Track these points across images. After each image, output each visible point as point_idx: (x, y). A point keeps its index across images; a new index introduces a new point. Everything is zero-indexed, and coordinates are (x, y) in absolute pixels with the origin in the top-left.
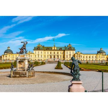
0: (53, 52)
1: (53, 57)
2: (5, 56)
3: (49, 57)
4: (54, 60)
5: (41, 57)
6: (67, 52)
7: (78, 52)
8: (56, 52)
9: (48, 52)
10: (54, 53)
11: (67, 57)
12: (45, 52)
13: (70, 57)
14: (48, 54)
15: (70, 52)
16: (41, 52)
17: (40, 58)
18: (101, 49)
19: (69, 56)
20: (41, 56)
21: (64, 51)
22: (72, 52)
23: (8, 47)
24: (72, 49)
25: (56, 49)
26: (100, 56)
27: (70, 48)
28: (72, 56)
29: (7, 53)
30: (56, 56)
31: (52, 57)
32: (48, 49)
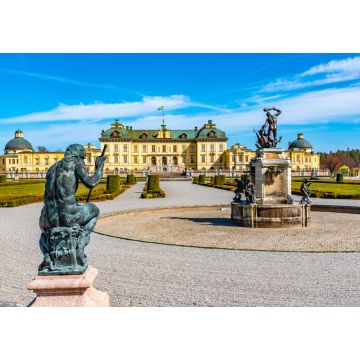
0: (159, 146)
1: (159, 160)
2: (7, 159)
3: (149, 160)
4: (165, 169)
5: (125, 161)
6: (203, 147)
7: (236, 147)
8: (170, 146)
9: (145, 147)
10: (164, 150)
11: (203, 161)
12: (136, 147)
13: (212, 161)
14: (145, 151)
15: (212, 147)
16: (125, 147)
17: (121, 165)
18: (299, 135)
19: (208, 158)
20: (125, 157)
21: (194, 142)
22: (217, 145)
23: (17, 132)
24: (218, 135)
25: (168, 136)
26: (298, 156)
27: (212, 134)
28: (216, 158)
29: (14, 149)
30: (168, 158)
31: (158, 162)
32: (144, 137)
